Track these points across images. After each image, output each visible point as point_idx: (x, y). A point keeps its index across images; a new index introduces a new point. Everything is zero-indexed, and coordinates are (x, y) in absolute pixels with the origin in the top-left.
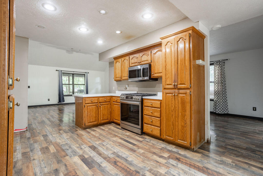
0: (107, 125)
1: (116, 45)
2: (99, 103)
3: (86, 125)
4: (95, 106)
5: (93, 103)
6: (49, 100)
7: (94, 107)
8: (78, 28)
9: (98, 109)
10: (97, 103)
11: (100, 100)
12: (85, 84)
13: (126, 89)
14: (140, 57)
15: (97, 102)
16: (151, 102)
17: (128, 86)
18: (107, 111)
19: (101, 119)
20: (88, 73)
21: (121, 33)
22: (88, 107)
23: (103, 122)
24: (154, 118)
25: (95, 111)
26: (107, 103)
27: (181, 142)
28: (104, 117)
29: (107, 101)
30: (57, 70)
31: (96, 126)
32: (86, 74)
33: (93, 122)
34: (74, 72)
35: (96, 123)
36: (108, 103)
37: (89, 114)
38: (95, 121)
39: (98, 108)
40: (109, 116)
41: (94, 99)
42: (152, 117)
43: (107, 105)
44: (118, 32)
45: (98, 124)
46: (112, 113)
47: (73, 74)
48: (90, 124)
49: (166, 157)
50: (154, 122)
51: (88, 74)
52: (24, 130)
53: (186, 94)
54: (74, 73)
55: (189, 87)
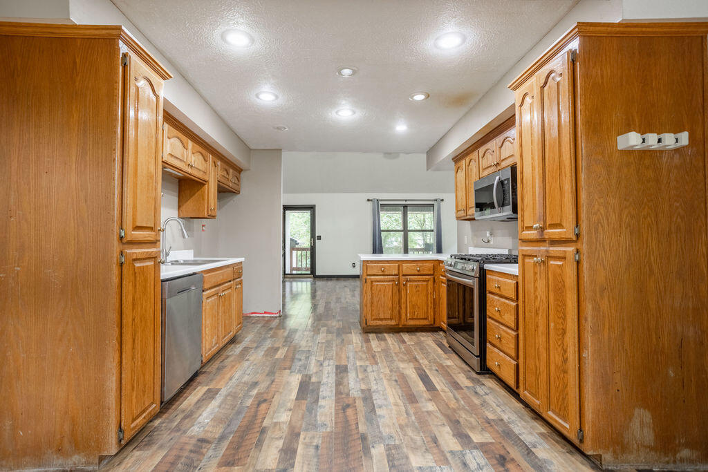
0: (424, 334)
1: (448, 126)
2: (403, 275)
3: (368, 324)
4: (391, 283)
5: (387, 275)
6: (354, 265)
7: (388, 285)
8: (334, 113)
9: (399, 291)
10: (395, 275)
11: (404, 268)
12: (435, 231)
13: (489, 241)
14: (498, 148)
15: (396, 273)
16: (498, 281)
17: (491, 235)
18: (425, 299)
19: (406, 315)
20: (442, 200)
21: (428, 96)
22: (374, 283)
23: (412, 323)
24: (503, 330)
25: (391, 293)
26: (424, 277)
27: (556, 421)
28: (416, 313)
29: (425, 273)
30: (368, 200)
31: (396, 330)
32: (436, 204)
33: (386, 319)
34: (406, 200)
35: (393, 323)
36: (427, 277)
37: (375, 300)
38: (391, 319)
39: (398, 287)
40: (431, 312)
41: (390, 267)
42: (501, 326)
43: (425, 283)
44: (419, 97)
45: (401, 326)
46: (439, 305)
47: (405, 207)
48: (378, 324)
49: (475, 441)
50: (503, 341)
51: (442, 203)
52: (275, 315)
53: (564, 258)
54: (408, 202)
55: (574, 238)
